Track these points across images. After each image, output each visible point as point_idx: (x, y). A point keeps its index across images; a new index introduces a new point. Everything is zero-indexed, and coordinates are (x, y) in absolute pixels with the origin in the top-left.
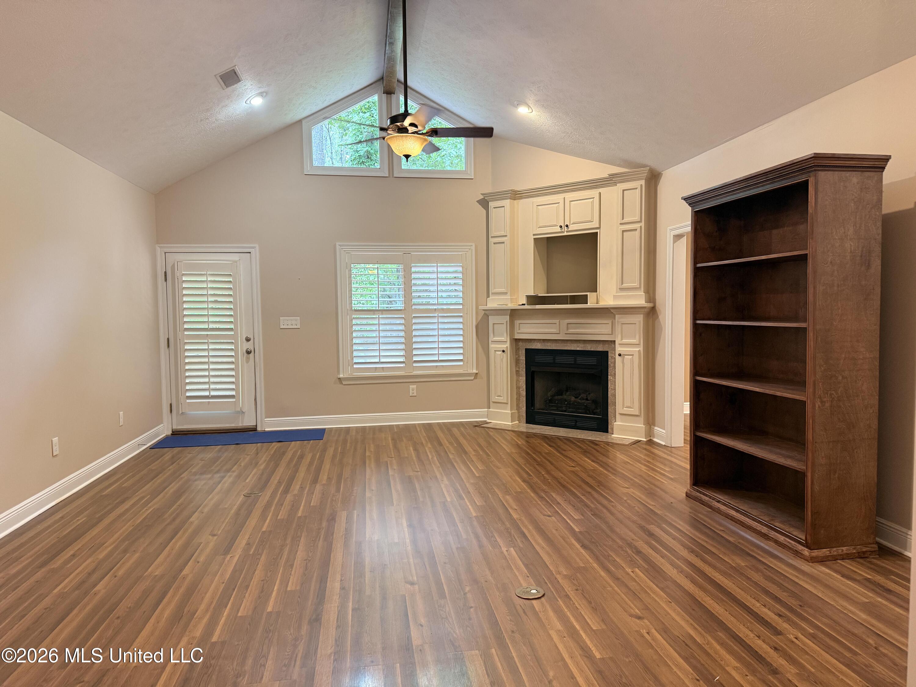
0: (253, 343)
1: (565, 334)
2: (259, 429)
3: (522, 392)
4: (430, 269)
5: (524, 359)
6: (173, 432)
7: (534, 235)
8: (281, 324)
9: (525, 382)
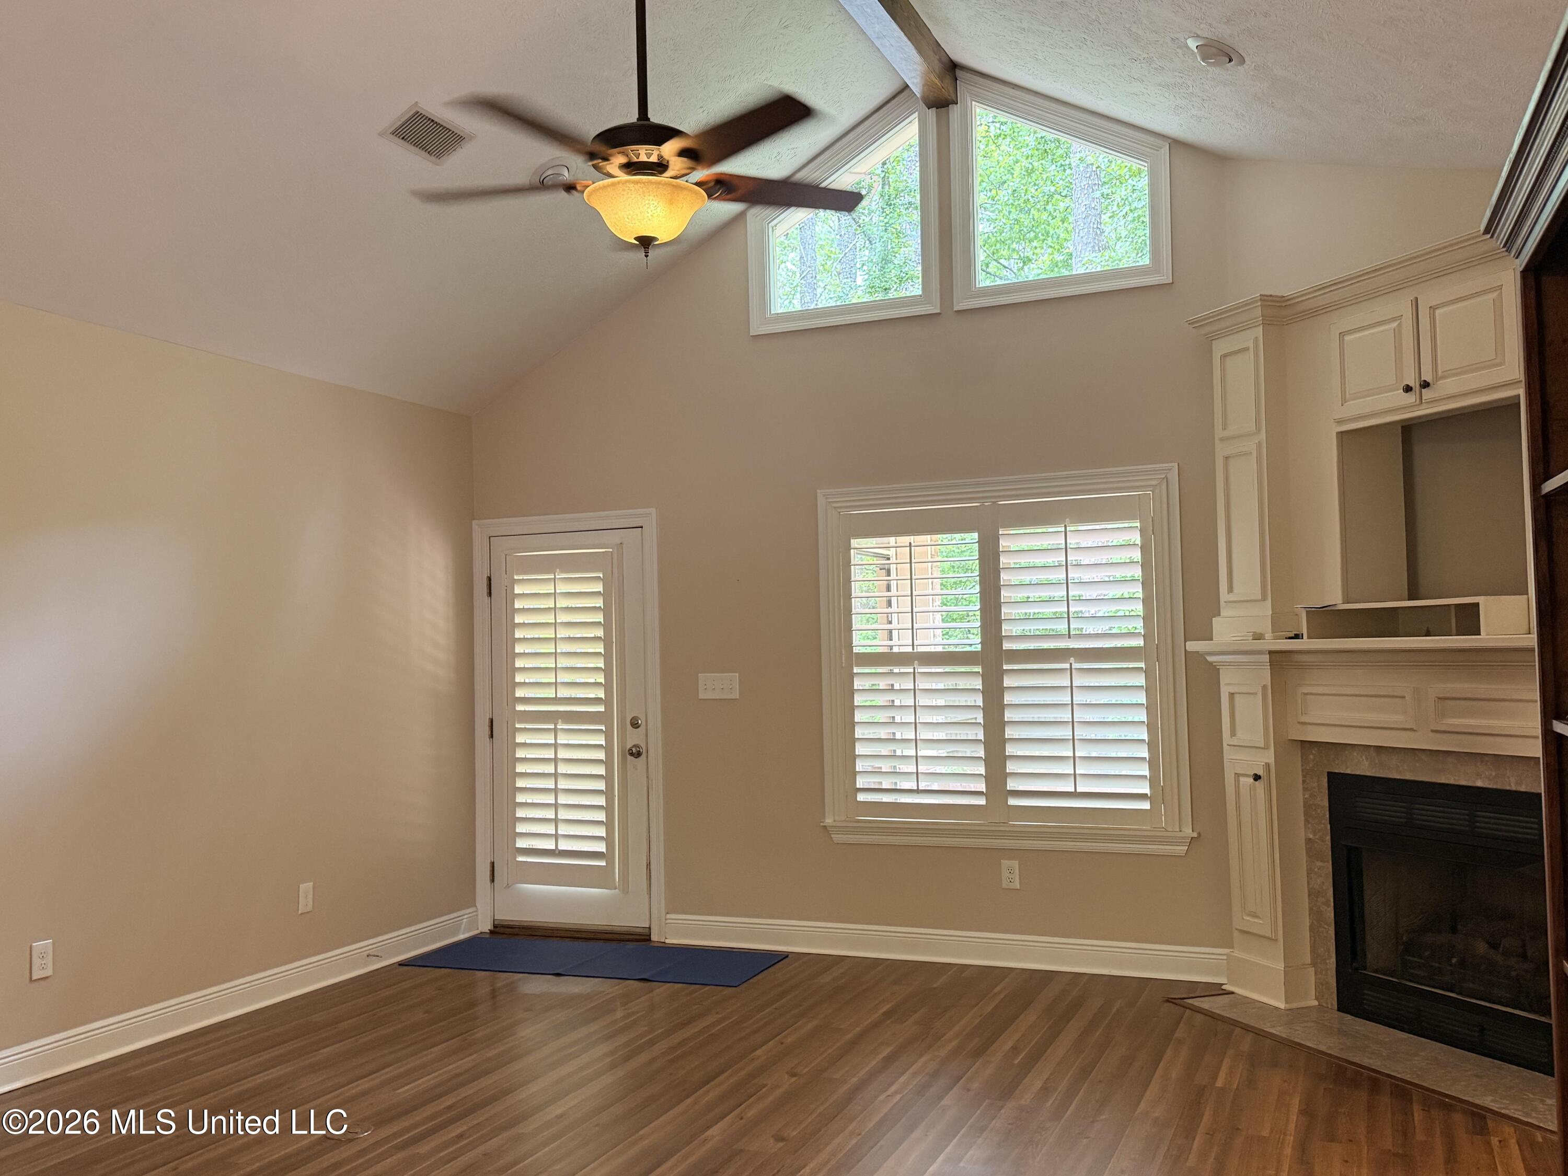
0: (644, 731)
1: (1433, 731)
2: (654, 938)
3: (1324, 908)
4: (1045, 543)
5: (1326, 803)
6: (495, 926)
7: (1340, 422)
8: (701, 687)
9: (1331, 880)
